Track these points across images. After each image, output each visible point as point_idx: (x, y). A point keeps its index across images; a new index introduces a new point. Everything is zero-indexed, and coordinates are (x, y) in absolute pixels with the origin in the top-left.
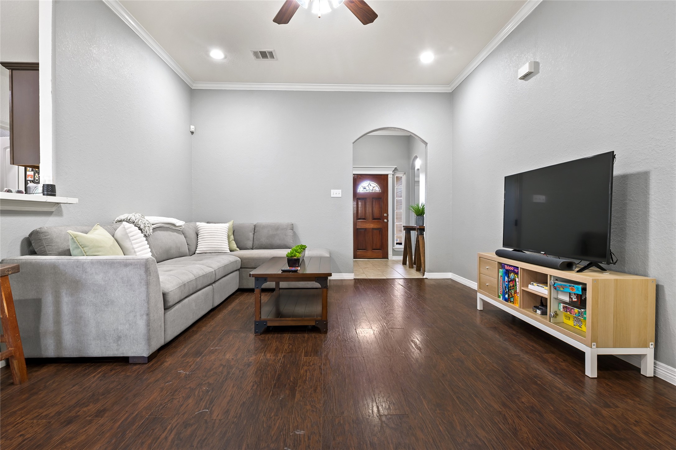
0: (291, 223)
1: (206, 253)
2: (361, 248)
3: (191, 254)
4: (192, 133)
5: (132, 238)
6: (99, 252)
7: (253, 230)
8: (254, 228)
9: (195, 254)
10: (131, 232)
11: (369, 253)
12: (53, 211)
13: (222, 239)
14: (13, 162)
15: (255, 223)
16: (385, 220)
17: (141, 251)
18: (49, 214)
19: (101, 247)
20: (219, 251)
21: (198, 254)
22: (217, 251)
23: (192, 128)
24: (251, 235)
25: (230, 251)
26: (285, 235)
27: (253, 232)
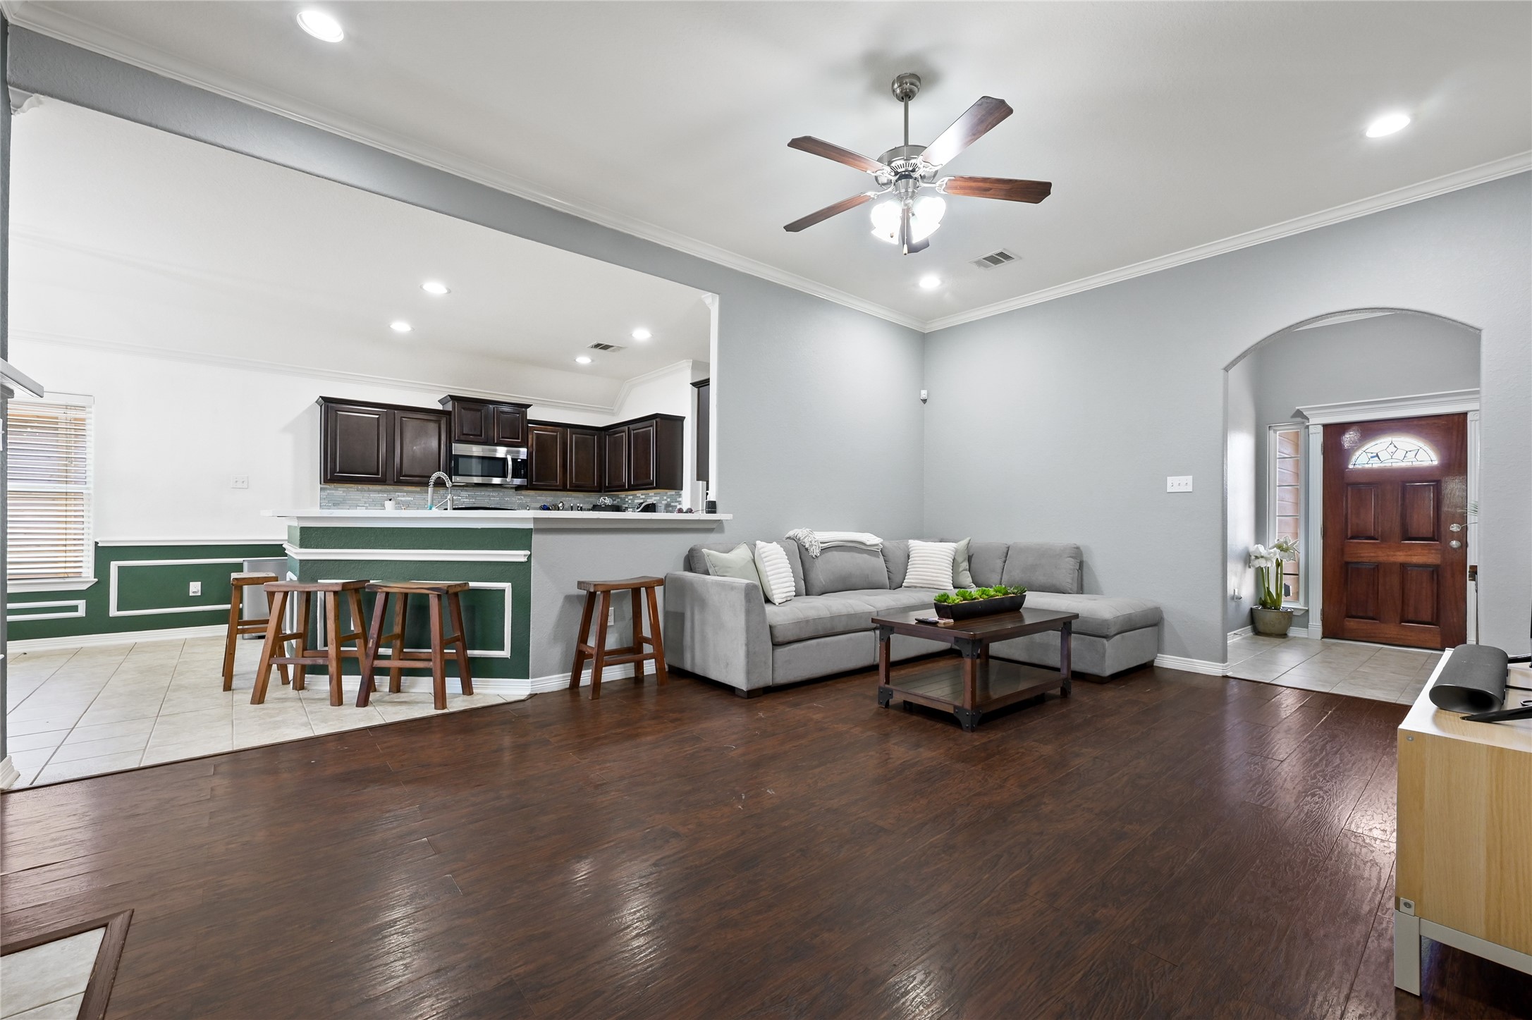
0: (1075, 546)
1: (916, 587)
2: (1361, 614)
3: (893, 586)
4: (924, 401)
5: (765, 560)
6: (727, 572)
7: (1005, 555)
8: (1005, 551)
9: (901, 587)
10: (764, 552)
11: (1391, 629)
12: (714, 527)
13: (940, 567)
14: (698, 480)
15: (1010, 542)
16: (1454, 543)
17: (773, 575)
18: (710, 530)
19: (730, 567)
20: (935, 587)
21: (905, 587)
22: (932, 586)
23: (924, 394)
24: (999, 563)
25: (955, 587)
26: (1056, 567)
27: (1004, 559)
